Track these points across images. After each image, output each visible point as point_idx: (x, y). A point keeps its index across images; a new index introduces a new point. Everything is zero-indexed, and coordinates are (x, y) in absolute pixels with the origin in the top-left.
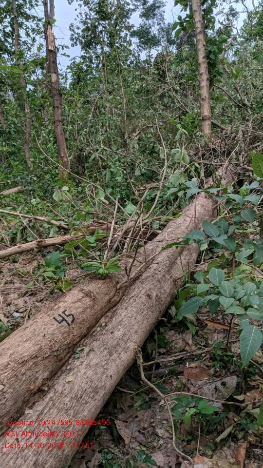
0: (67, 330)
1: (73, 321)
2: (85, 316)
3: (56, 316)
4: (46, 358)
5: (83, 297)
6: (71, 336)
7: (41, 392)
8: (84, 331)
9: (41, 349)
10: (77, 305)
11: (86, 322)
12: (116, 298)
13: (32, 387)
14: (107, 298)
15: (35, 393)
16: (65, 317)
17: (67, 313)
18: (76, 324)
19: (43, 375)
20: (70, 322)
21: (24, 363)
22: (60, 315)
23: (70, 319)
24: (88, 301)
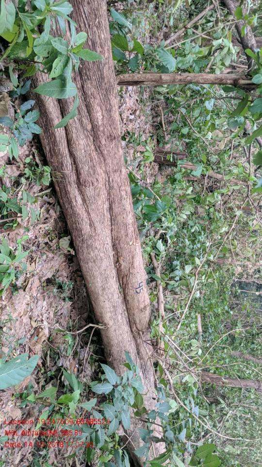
0: (135, 286)
1: (137, 292)
2: (136, 300)
3: (142, 284)
4: (129, 269)
5: (145, 304)
6: (131, 288)
7: (117, 261)
8: (128, 298)
9: (134, 268)
10: (143, 298)
11: (132, 300)
12: (134, 329)
13: (122, 258)
14: (138, 322)
15: (118, 259)
16: (140, 288)
17: (142, 290)
18: (135, 293)
19: (124, 264)
20: (137, 290)
21: (133, 258)
22: (142, 286)
23: (138, 290)
24: (142, 306)
